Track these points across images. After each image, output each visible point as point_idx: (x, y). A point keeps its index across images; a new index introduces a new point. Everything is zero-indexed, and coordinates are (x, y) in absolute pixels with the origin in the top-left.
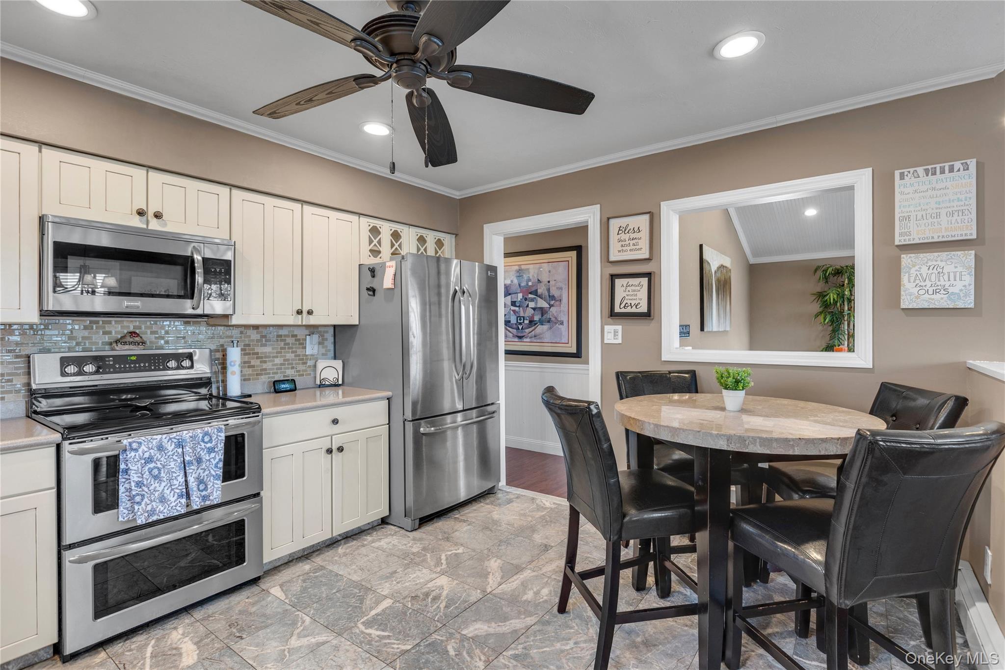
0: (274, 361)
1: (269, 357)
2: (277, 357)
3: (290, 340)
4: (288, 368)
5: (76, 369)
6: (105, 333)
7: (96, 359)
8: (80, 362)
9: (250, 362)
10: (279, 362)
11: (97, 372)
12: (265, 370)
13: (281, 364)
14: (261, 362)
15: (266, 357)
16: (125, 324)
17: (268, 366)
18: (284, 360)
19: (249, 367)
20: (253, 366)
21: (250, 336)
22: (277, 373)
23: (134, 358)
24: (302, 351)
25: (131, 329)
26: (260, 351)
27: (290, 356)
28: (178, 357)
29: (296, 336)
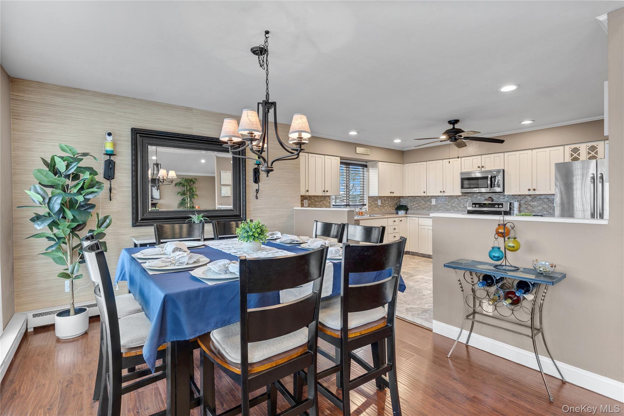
0: (538, 208)
1: (536, 206)
2: (539, 206)
3: (545, 200)
4: (545, 211)
5: (475, 206)
6: (484, 197)
7: (479, 204)
8: (476, 204)
9: (527, 208)
10: (540, 209)
11: (479, 207)
12: (534, 211)
13: (541, 209)
14: (532, 208)
15: (534, 206)
16: (489, 195)
17: (535, 209)
18: (543, 208)
19: (527, 209)
20: (529, 209)
21: (527, 199)
22: (539, 213)
23: (488, 204)
24: (551, 205)
25: (490, 196)
26: (531, 204)
27: (545, 206)
28: (499, 204)
29: (548, 198)
